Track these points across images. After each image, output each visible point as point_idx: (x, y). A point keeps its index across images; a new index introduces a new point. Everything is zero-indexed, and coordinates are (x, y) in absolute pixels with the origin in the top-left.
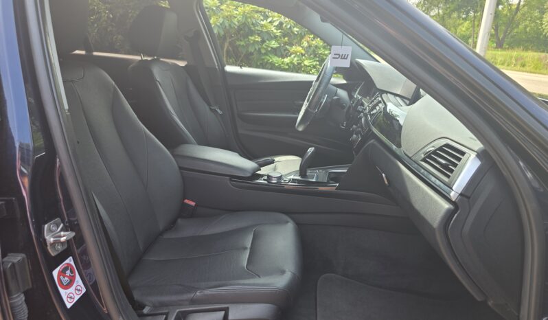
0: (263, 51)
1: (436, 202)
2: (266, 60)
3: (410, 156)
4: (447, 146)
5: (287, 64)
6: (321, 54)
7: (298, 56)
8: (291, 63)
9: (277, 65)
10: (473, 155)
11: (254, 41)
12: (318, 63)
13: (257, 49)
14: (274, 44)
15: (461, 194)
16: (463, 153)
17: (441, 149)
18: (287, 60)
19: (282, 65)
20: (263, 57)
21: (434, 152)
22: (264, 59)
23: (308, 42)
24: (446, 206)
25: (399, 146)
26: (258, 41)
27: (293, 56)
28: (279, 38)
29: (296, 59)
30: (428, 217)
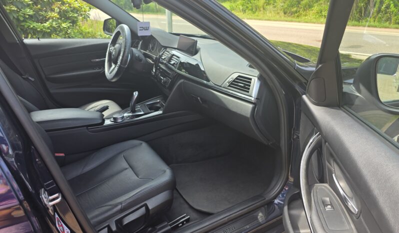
0: (22, 19)
1: (244, 105)
2: (26, 27)
3: (220, 85)
4: (239, 76)
5: (48, 28)
6: (71, 17)
7: (56, 21)
8: (51, 26)
9: (39, 29)
10: (256, 79)
11: (10, 10)
12: (71, 24)
13: (16, 17)
14: (30, 12)
15: (256, 99)
16: (251, 79)
17: (236, 78)
18: (47, 24)
19: (44, 29)
20: (23, 24)
21: (234, 81)
22: (24, 26)
23: (59, 8)
24: (251, 106)
25: (208, 80)
26: (14, 10)
27: (51, 20)
28: (32, 6)
29: (54, 23)
30: (243, 113)
